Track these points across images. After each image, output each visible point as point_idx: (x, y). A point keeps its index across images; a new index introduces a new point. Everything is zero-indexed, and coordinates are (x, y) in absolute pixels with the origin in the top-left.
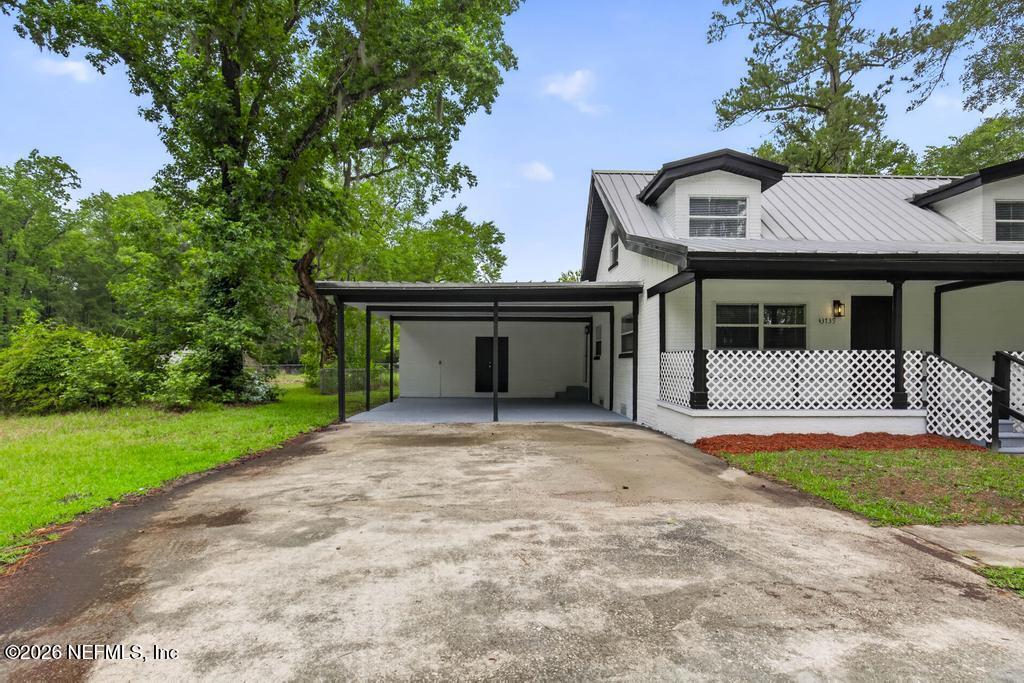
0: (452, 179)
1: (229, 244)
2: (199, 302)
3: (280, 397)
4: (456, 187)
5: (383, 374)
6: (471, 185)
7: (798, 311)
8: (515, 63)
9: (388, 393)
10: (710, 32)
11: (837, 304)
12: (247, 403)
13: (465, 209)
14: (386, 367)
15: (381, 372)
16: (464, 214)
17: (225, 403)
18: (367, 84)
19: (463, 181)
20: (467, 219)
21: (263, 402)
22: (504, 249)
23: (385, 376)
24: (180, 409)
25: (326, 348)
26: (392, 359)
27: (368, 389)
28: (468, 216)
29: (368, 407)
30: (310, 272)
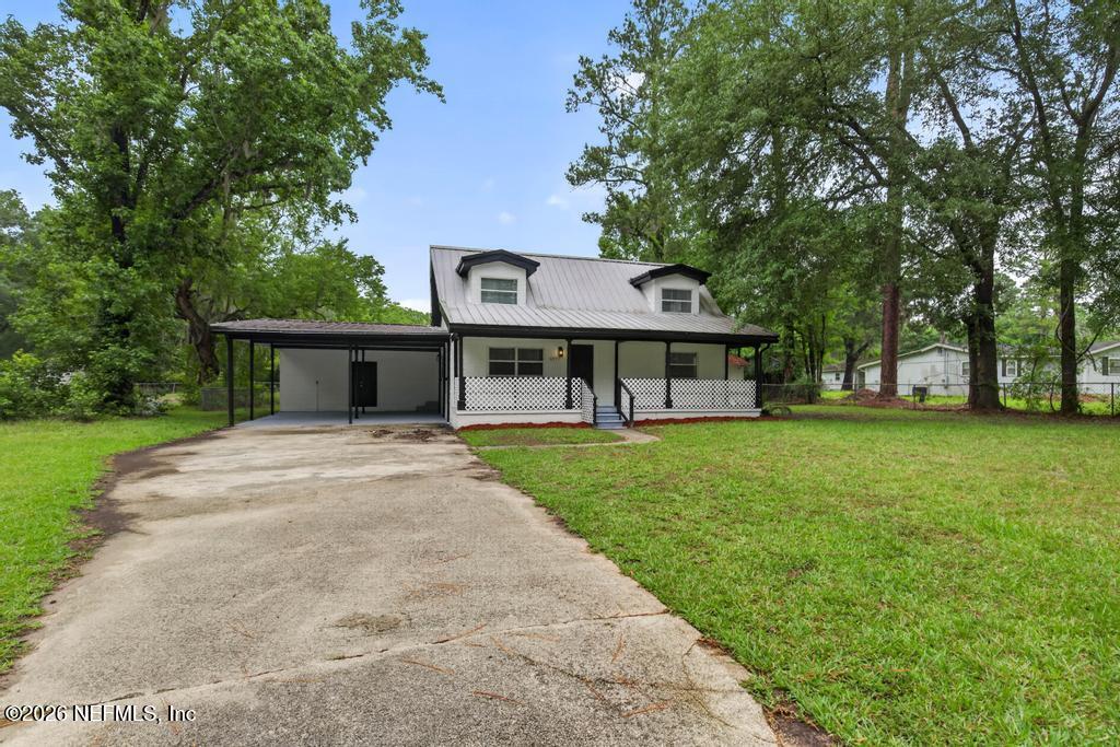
0: (334, 215)
1: (123, 286)
2: (93, 331)
3: (169, 412)
4: (338, 221)
5: (265, 393)
6: (352, 221)
7: (540, 353)
8: (389, 124)
9: (269, 409)
10: (568, 104)
11: (560, 349)
12: (141, 416)
13: (346, 241)
14: (267, 385)
15: (262, 392)
16: (346, 245)
17: (123, 416)
18: (249, 166)
19: (344, 217)
20: (348, 250)
21: (155, 415)
22: (385, 280)
23: (267, 395)
24: (86, 420)
25: (205, 368)
26: (274, 378)
27: (252, 407)
28: (349, 247)
29: (252, 418)
30: (188, 297)
